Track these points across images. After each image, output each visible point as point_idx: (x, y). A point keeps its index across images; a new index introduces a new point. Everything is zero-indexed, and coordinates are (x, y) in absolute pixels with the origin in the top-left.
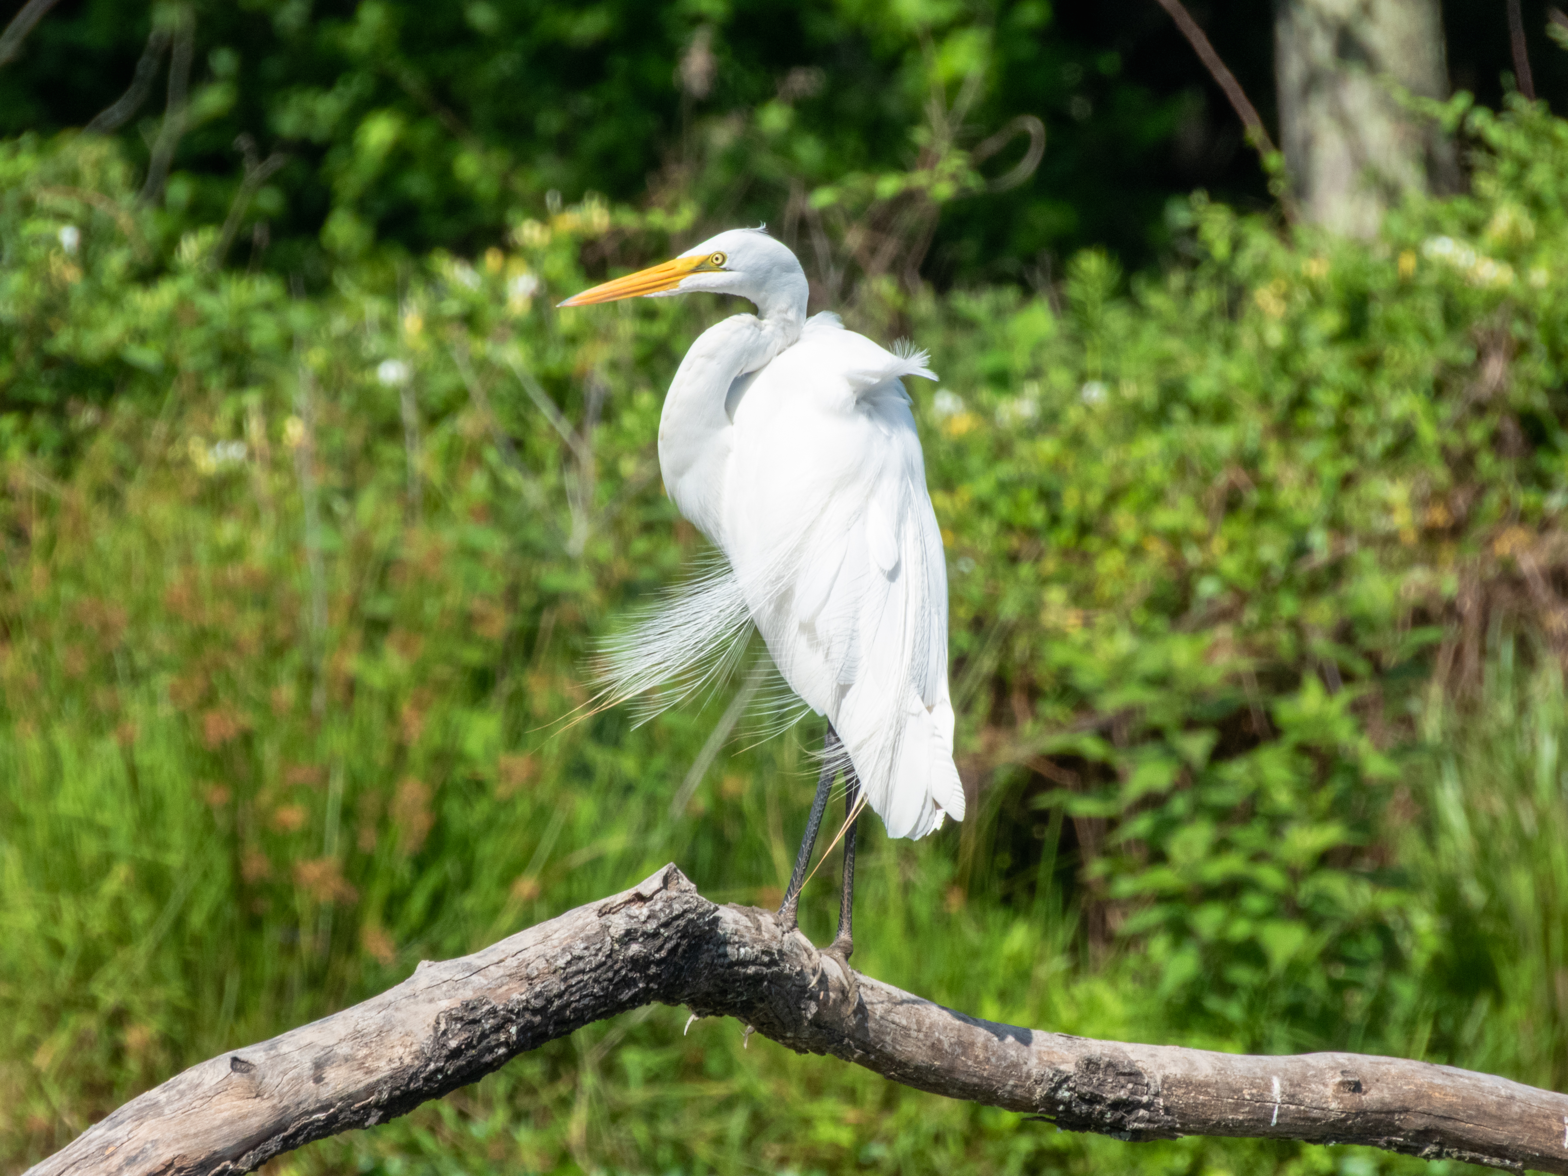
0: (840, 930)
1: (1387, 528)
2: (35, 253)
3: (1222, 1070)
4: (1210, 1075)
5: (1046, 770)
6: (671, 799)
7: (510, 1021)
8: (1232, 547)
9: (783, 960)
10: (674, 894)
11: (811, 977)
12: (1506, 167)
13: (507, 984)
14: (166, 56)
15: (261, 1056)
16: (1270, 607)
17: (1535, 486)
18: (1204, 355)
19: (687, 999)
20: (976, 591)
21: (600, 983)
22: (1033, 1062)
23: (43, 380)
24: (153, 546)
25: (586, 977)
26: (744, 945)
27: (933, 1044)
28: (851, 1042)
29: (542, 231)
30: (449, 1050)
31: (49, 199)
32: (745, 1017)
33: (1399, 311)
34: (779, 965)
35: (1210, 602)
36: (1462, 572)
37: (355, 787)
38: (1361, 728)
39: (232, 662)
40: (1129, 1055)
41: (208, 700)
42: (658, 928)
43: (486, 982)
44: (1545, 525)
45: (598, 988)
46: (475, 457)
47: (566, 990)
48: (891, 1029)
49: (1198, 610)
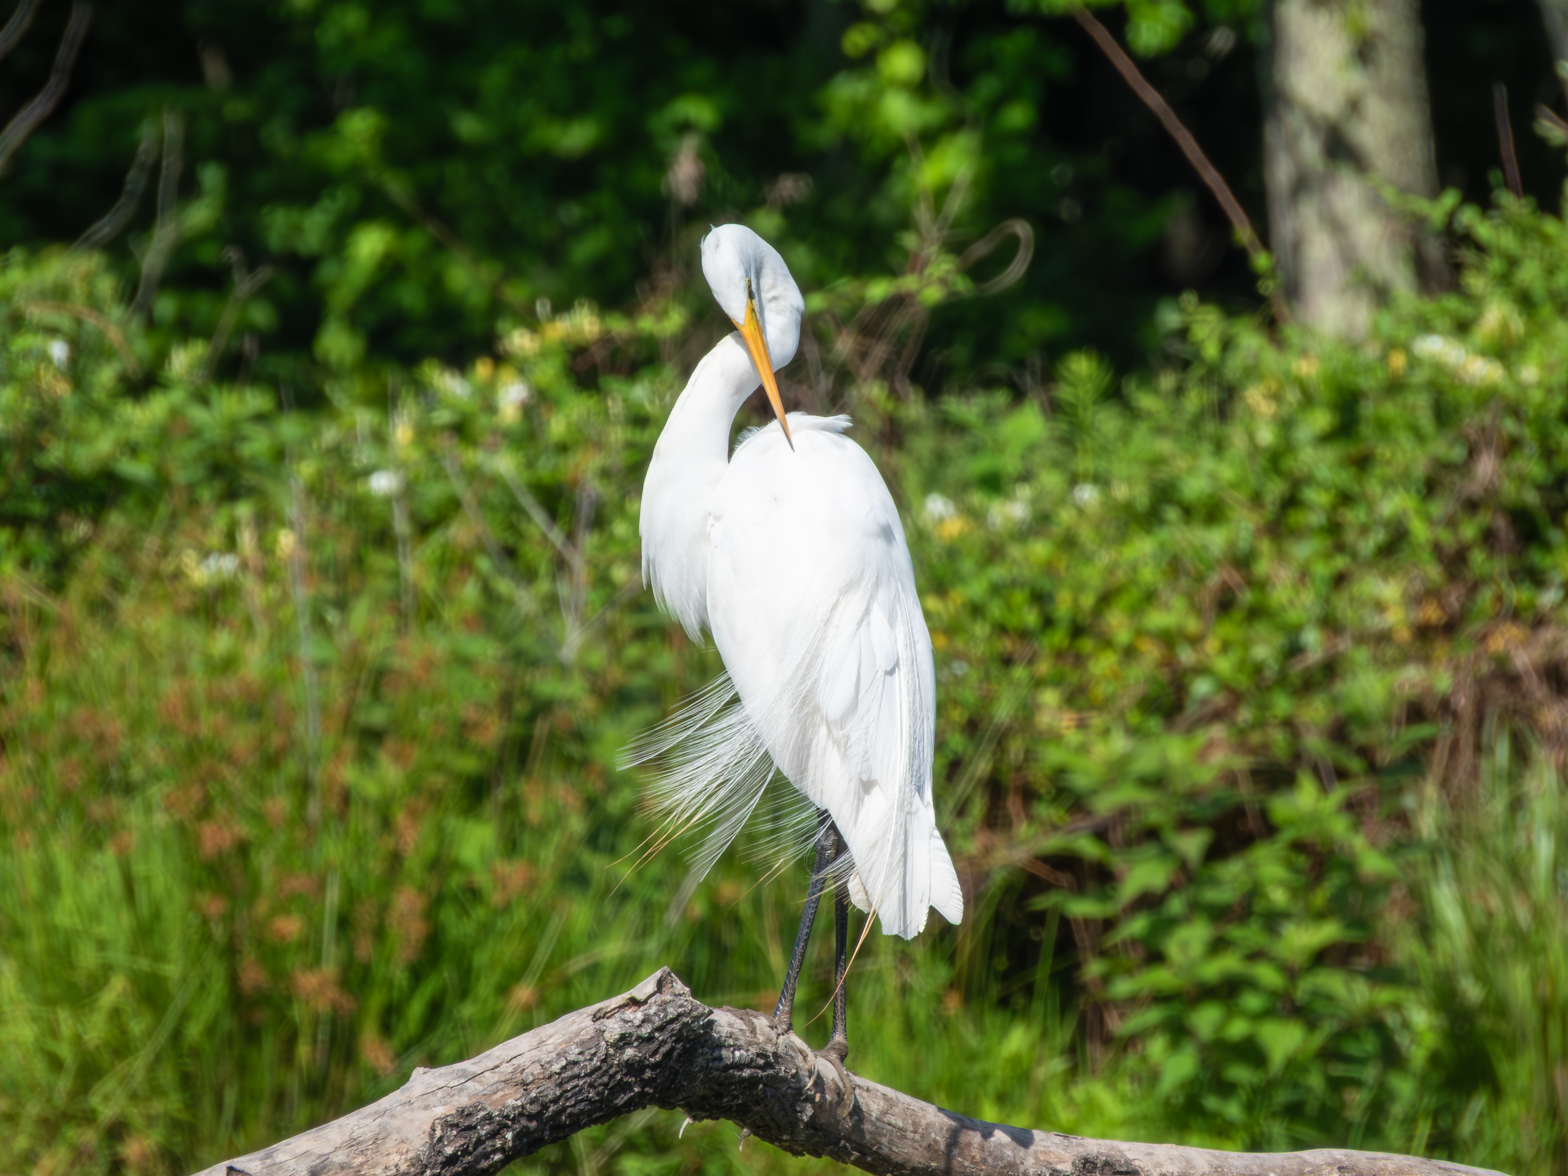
0: (835, 1032)
1: (1381, 626)
2: (25, 368)
3: (1219, 1167)
4: (1207, 1173)
5: (1043, 871)
6: (667, 906)
7: (506, 1126)
8: (1226, 647)
9: (778, 1063)
10: (668, 997)
11: (807, 1079)
12: (1495, 265)
13: (502, 1089)
14: (155, 170)
15: (257, 1166)
16: (1264, 707)
17: (1527, 583)
18: (1195, 455)
19: (682, 1103)
20: (969, 695)
21: (595, 1088)
22: (1030, 1161)
23: (35, 493)
24: (147, 659)
25: (581, 1083)
26: (739, 1048)
27: (930, 1145)
28: (847, 1144)
29: (532, 340)
30: (445, 1157)
31: (37, 313)
32: (740, 1120)
33: (1390, 410)
34: (773, 1068)
35: (1204, 702)
36: (1457, 669)
37: (351, 896)
38: (1357, 826)
39: (227, 772)
40: (1125, 1153)
41: (205, 812)
42: (652, 1032)
43: (480, 1088)
44: (1539, 622)
45: (593, 1093)
46: (466, 565)
47: (561, 1095)
48: (887, 1131)
49: (1191, 710)
